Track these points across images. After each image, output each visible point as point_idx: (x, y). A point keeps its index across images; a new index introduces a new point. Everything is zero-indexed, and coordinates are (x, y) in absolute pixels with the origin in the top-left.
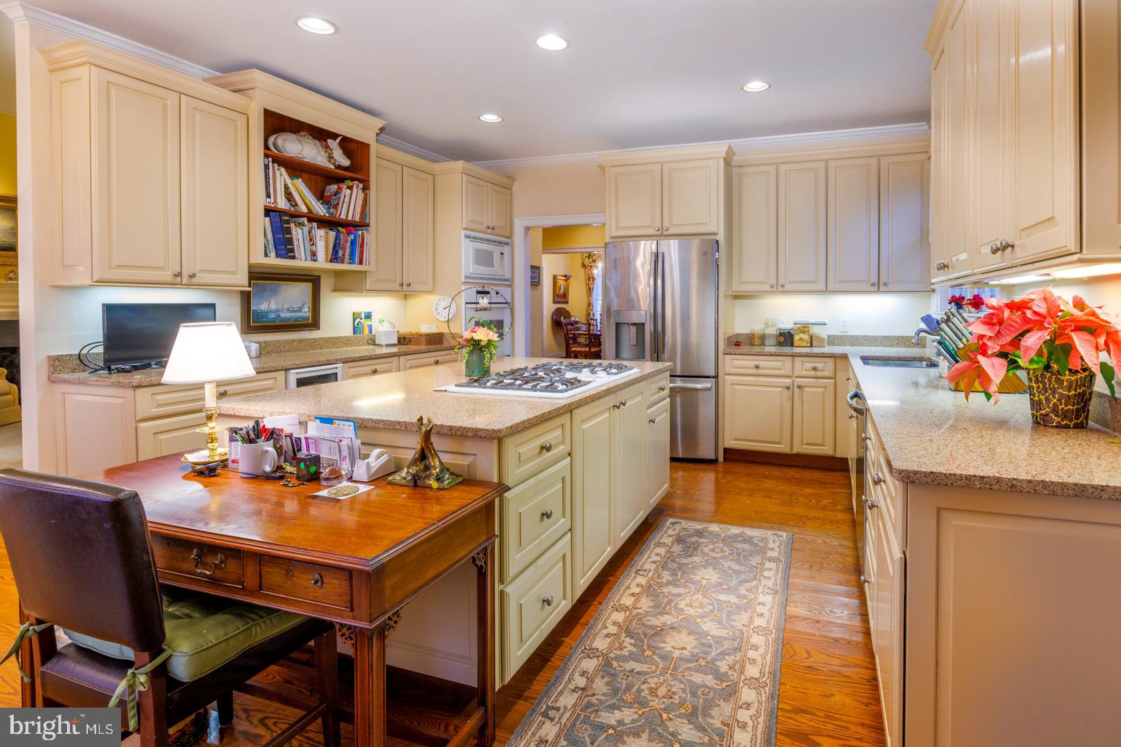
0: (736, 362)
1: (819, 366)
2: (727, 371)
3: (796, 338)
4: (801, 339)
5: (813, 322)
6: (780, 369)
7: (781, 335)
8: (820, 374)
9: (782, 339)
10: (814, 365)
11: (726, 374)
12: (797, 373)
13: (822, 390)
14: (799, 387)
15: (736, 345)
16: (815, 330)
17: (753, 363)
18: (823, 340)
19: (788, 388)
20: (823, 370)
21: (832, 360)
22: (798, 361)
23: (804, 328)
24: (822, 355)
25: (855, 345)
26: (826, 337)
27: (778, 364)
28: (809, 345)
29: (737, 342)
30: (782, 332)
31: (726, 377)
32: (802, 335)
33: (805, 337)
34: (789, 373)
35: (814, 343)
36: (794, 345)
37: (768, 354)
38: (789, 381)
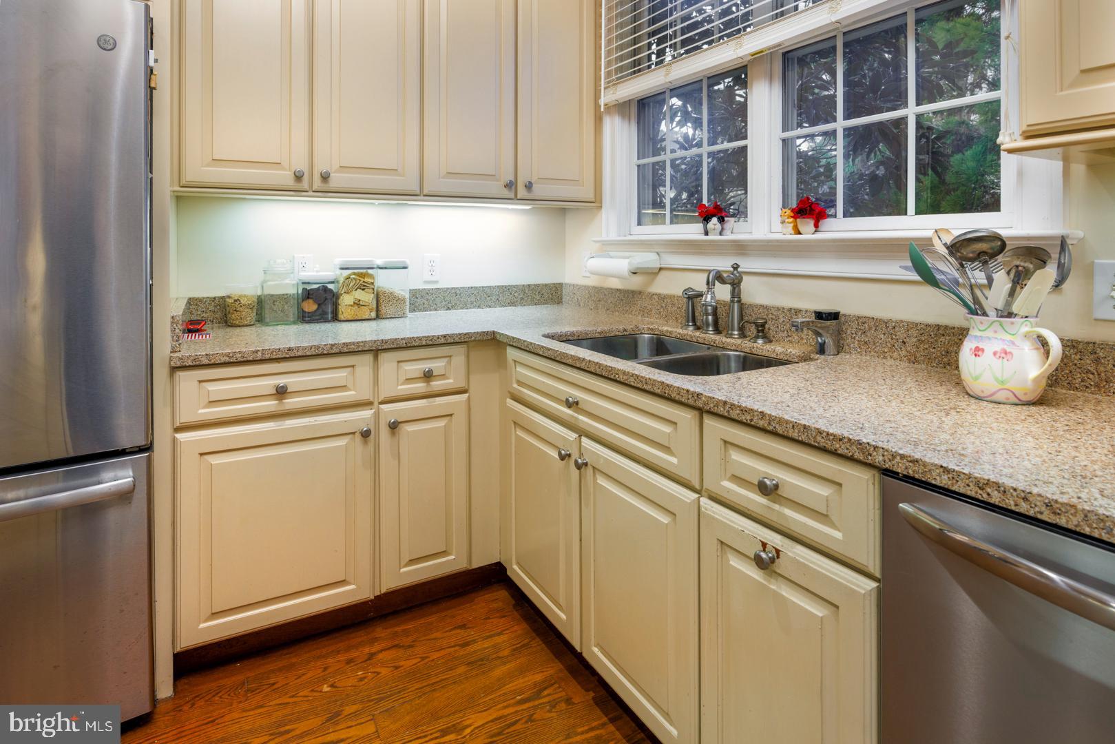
0: (212, 387)
1: (437, 366)
2: (184, 417)
3: (346, 300)
4: (358, 304)
5: (379, 262)
6: (343, 388)
7: (308, 295)
8: (437, 385)
9: (310, 307)
10: (426, 366)
11: (178, 429)
12: (386, 391)
13: (441, 423)
14: (394, 426)
15: (190, 331)
16: (384, 281)
17: (271, 383)
18: (402, 300)
19: (366, 435)
20: (443, 376)
21: (461, 349)
22: (388, 362)
23: (361, 277)
24: (443, 341)
25: (453, 307)
26: (407, 296)
27: (339, 376)
28: (373, 315)
29: (192, 322)
30: (309, 287)
31: (178, 436)
32: (359, 294)
33: (367, 297)
34: (366, 395)
35: (383, 310)
36: (341, 317)
37: (313, 352)
38: (367, 413)
